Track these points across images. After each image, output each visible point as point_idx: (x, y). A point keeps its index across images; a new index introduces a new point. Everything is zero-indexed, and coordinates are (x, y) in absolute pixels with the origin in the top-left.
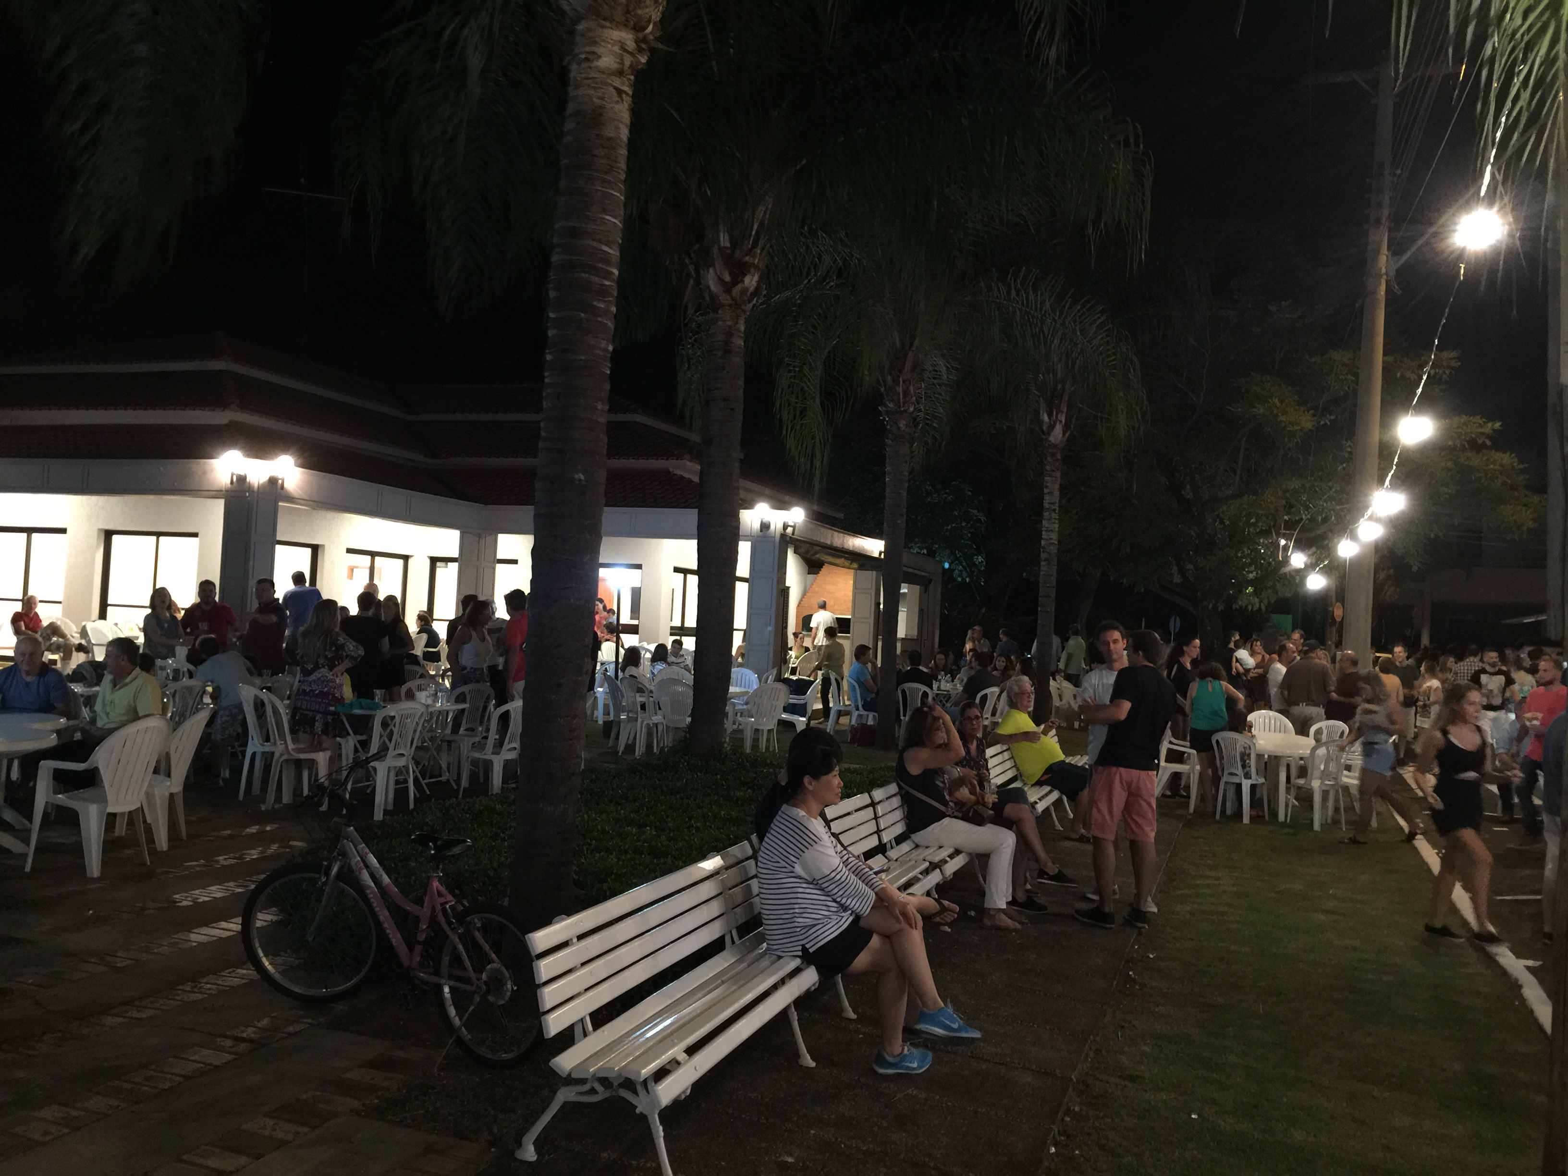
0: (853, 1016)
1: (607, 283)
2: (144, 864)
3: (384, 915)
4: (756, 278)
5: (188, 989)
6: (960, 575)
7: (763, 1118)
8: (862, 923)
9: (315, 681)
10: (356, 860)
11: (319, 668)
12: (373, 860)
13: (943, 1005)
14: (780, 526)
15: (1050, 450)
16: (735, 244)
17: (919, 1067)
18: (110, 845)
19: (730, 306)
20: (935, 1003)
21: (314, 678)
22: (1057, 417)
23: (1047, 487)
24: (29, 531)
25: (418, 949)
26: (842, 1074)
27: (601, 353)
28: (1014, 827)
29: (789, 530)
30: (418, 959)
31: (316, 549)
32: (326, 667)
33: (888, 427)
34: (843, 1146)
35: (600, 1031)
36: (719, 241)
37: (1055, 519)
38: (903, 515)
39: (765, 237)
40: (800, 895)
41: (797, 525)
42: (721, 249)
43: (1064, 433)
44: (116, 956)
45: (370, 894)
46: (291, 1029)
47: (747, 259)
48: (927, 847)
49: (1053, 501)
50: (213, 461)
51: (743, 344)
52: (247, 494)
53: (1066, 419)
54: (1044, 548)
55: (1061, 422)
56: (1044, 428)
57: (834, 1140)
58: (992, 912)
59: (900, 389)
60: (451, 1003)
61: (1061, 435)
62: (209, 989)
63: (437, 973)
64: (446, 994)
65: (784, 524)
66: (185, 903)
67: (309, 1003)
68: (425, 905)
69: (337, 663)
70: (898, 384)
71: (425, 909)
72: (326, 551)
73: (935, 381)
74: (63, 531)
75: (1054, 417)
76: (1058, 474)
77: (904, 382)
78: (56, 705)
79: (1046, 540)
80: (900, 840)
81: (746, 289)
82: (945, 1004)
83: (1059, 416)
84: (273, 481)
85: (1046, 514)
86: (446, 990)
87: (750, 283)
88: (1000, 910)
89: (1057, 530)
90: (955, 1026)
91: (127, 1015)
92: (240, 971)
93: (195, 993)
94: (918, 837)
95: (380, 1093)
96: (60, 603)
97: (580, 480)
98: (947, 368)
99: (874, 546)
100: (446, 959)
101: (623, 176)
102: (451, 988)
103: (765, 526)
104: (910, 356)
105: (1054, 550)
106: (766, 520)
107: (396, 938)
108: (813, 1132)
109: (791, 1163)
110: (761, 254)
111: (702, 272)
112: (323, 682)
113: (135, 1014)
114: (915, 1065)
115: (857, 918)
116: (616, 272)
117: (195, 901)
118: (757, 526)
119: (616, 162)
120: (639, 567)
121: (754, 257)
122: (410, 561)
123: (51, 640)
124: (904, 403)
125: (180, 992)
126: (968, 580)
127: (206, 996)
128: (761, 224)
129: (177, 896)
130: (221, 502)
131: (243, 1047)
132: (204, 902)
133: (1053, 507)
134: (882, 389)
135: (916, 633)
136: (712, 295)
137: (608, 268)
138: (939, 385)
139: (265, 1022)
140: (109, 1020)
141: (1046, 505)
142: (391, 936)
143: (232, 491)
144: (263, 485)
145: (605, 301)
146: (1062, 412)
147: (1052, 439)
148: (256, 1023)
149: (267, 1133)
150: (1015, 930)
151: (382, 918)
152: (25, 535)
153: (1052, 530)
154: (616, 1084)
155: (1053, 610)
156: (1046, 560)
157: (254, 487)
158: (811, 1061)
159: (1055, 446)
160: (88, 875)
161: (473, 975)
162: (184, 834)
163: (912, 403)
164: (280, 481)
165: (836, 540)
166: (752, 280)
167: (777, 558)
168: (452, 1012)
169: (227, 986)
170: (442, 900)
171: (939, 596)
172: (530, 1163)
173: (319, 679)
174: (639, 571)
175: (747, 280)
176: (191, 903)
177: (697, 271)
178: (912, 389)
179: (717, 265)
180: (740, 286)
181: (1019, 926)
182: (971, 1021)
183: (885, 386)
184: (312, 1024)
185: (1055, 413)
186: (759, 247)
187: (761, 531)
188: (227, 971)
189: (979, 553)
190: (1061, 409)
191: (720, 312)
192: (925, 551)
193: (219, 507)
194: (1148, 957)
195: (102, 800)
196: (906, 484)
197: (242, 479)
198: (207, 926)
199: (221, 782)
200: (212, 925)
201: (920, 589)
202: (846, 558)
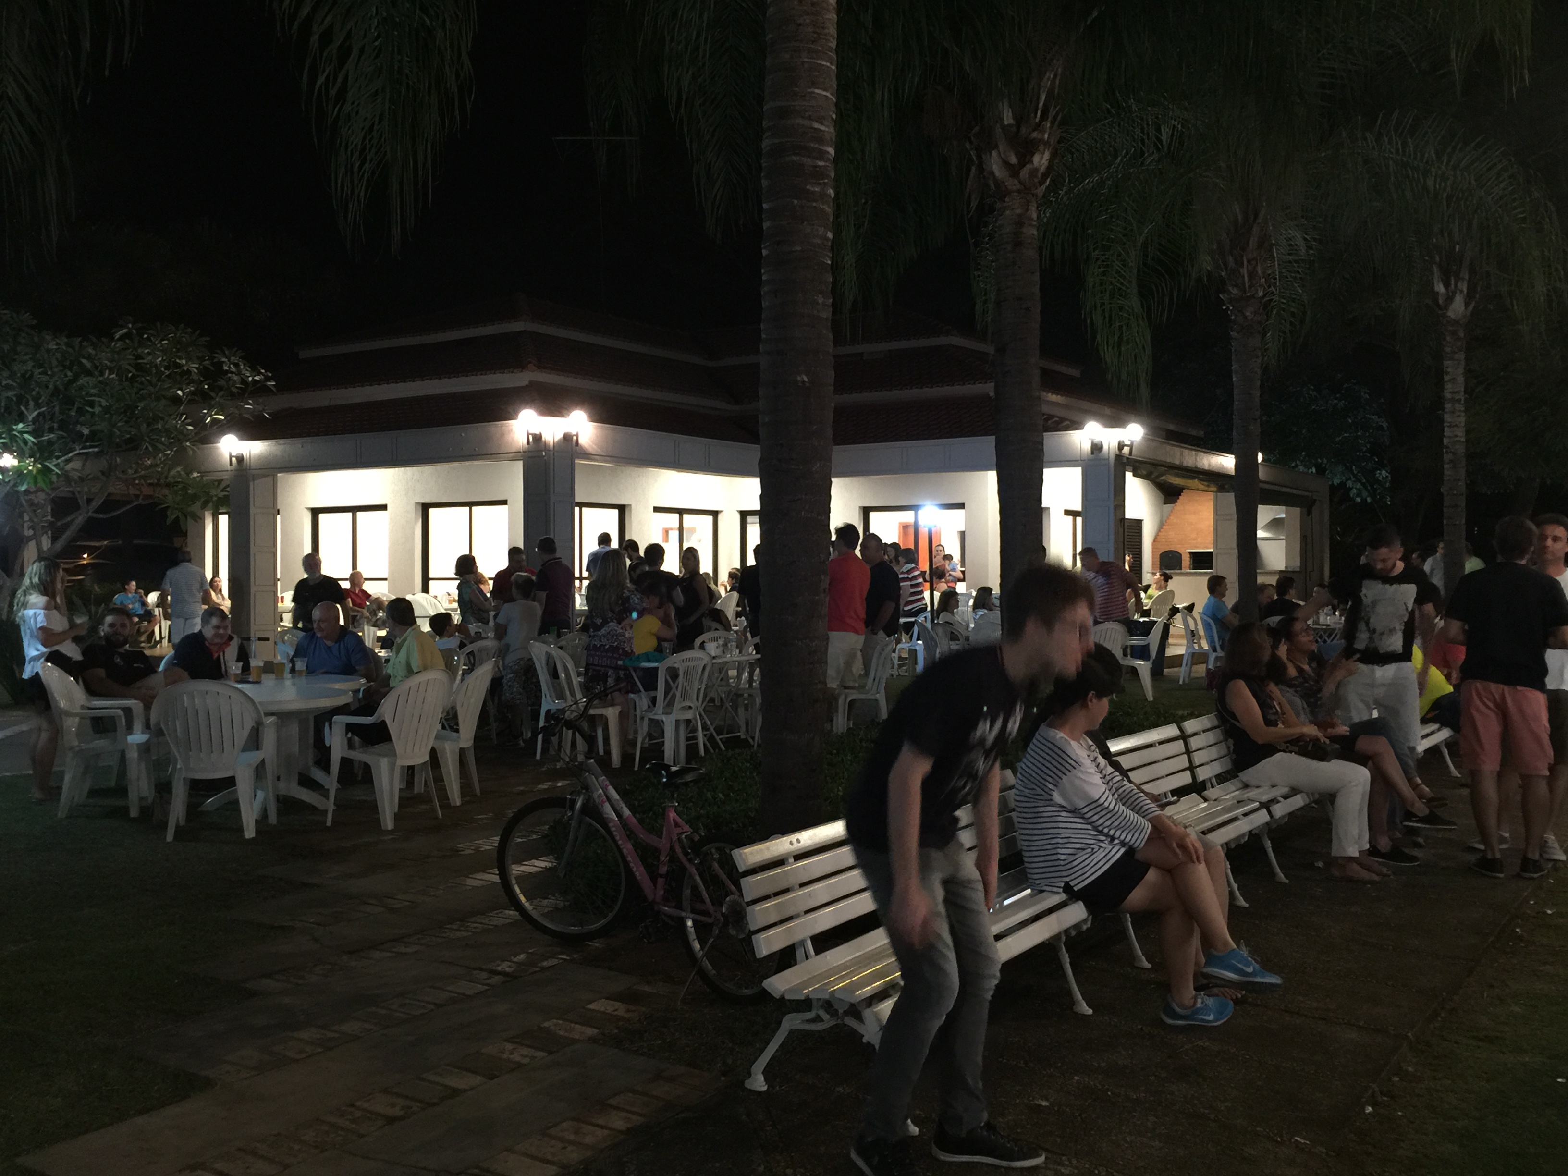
0: (1147, 965)
1: (821, 163)
2: (437, 818)
3: (627, 848)
4: (1047, 155)
5: (455, 927)
6: (1358, 495)
7: (1022, 1062)
8: (1138, 856)
9: (604, 636)
10: (599, 793)
11: (608, 623)
12: (612, 791)
13: (1235, 946)
14: (1114, 445)
15: (1450, 328)
16: (1020, 120)
17: (1216, 1020)
18: (408, 799)
19: (1019, 191)
20: (1226, 944)
21: (604, 632)
22: (1456, 286)
23: (1447, 373)
24: (354, 510)
25: (661, 881)
26: (1123, 1023)
27: (819, 241)
28: (1370, 763)
29: (1126, 450)
30: (662, 892)
31: (622, 510)
32: (615, 621)
33: (1233, 317)
34: (1109, 1093)
35: (819, 956)
36: (1002, 119)
37: (1460, 411)
38: (1256, 420)
39: (1055, 107)
40: (1061, 825)
41: (1135, 443)
42: (1003, 127)
43: (1467, 305)
44: (395, 899)
45: (613, 826)
46: (545, 964)
47: (1035, 135)
48: (1258, 787)
49: (1456, 390)
50: (510, 422)
51: (1035, 233)
52: (544, 454)
53: (1468, 289)
54: (1447, 447)
55: (1461, 291)
56: (1440, 302)
57: (1100, 1087)
58: (1340, 861)
59: (1244, 271)
60: (695, 937)
61: (1463, 308)
62: (475, 928)
63: (679, 907)
64: (689, 928)
65: (1119, 444)
66: (467, 852)
67: (567, 941)
68: (664, 836)
69: (625, 616)
70: (1242, 265)
71: (664, 841)
72: (633, 512)
73: (1290, 258)
74: (383, 507)
75: (1453, 287)
76: (1462, 356)
77: (1249, 262)
78: (357, 668)
79: (1450, 437)
80: (1221, 778)
81: (1036, 170)
82: (1238, 946)
83: (1459, 285)
84: (567, 438)
85: (1448, 406)
86: (690, 923)
87: (1040, 162)
88: (1352, 859)
89: (1463, 424)
90: (1250, 970)
91: (394, 950)
92: (507, 912)
93: (461, 931)
94: (1247, 775)
95: (620, 1023)
96: (385, 579)
97: (804, 382)
98: (1305, 239)
99: (1227, 462)
100: (687, 892)
101: (833, 44)
102: (694, 922)
103: (1097, 448)
104: (1256, 230)
105: (1461, 449)
106: (1097, 439)
107: (639, 872)
108: (1076, 1078)
109: (1045, 1106)
110: (1051, 127)
111: (983, 156)
112: (613, 636)
113: (403, 950)
114: (1211, 1018)
115: (1131, 852)
116: (831, 151)
117: (477, 850)
118: (1087, 447)
119: (823, 28)
120: (961, 506)
121: (1043, 132)
122: (720, 517)
123: (377, 616)
124: (1250, 287)
125: (446, 930)
126: (1369, 500)
127: (470, 934)
128: (1050, 94)
129: (461, 845)
130: (520, 464)
131: (496, 980)
132: (486, 850)
133: (1457, 397)
134: (1223, 274)
135: (1299, 564)
136: (998, 183)
137: (821, 147)
138: (1296, 262)
139: (522, 957)
140: (377, 954)
141: (1448, 395)
142: (634, 869)
143: (529, 451)
144: (559, 441)
145: (820, 184)
146: (1463, 279)
147: (1451, 314)
148: (512, 957)
149: (505, 1056)
150: (1372, 882)
151: (625, 851)
152: (350, 514)
153: (1456, 425)
154: (841, 1011)
155: (1464, 521)
156: (1451, 461)
157: (549, 446)
158: (1087, 1008)
159: (1456, 322)
160: (383, 828)
161: (711, 908)
162: (478, 791)
163: (1261, 286)
164: (575, 438)
165: (1187, 458)
166: (1041, 159)
167: (1112, 481)
168: (697, 946)
169: (492, 925)
170: (679, 830)
171: (1326, 518)
172: (760, 1093)
173: (609, 633)
174: (961, 512)
175: (1036, 159)
176: (473, 852)
177: (979, 157)
178: (1259, 270)
179: (1001, 148)
180: (1028, 166)
181: (1376, 878)
182: (1267, 966)
183: (1226, 269)
184: (565, 960)
185: (1453, 282)
186: (1049, 119)
187: (1092, 453)
188: (495, 912)
189: (1382, 466)
190: (1461, 275)
191: (1007, 200)
192: (1314, 470)
193: (518, 469)
194: (1545, 913)
195: (393, 754)
196: (1259, 383)
197: (538, 438)
198: (484, 872)
199: (522, 743)
200: (488, 871)
201: (1301, 512)
202: (1201, 480)
